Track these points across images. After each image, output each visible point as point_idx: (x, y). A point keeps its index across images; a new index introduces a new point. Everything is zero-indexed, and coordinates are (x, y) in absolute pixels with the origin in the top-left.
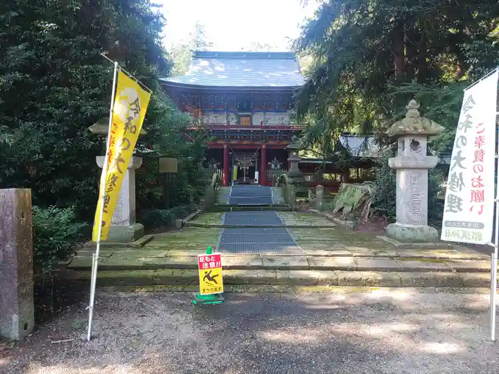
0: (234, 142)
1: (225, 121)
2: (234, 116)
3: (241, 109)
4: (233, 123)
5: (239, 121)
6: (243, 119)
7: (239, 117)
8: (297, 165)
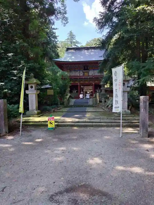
0: (81, 82)
1: (79, 75)
2: (82, 73)
3: (85, 70)
4: (82, 75)
5: (84, 74)
6: (86, 73)
7: (84, 73)
8: (104, 90)
